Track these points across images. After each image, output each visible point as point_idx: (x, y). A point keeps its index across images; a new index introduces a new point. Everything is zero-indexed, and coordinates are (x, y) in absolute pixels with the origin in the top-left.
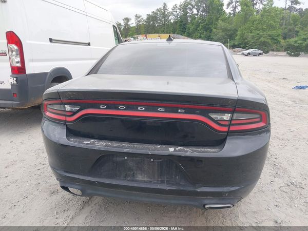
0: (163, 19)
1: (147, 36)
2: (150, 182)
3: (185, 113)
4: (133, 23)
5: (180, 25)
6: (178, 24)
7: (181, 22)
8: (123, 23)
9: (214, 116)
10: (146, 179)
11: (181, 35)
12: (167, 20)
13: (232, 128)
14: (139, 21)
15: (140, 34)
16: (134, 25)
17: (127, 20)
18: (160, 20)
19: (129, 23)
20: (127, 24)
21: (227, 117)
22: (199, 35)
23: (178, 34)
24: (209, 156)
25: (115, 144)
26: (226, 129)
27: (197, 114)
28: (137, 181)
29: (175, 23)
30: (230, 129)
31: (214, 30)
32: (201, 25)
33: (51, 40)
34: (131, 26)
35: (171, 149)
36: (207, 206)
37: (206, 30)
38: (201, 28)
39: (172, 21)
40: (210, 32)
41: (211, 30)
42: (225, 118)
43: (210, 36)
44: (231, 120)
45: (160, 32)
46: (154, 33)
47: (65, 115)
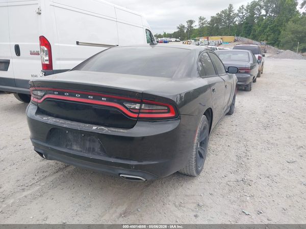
0: (228, 21)
1: (209, 38)
2: (81, 151)
3: (107, 101)
4: (196, 25)
5: (246, 27)
6: (243, 26)
7: (247, 23)
8: (186, 25)
9: (127, 105)
10: (78, 149)
11: (246, 37)
12: (232, 22)
13: (141, 115)
14: (203, 24)
15: (203, 36)
16: (197, 27)
17: (191, 22)
18: (224, 22)
19: (192, 25)
20: (190, 27)
21: (137, 106)
22: (265, 37)
23: (242, 36)
24: (118, 135)
25: (62, 121)
26: (136, 115)
27: (115, 102)
28: (73, 150)
29: (240, 25)
30: (139, 116)
31: (282, 32)
32: (269, 26)
33: (78, 43)
34: (194, 28)
35: (94, 128)
36: (121, 175)
37: (274, 32)
38: (269, 31)
39: (237, 23)
40: (279, 34)
41: (280, 32)
42: (136, 108)
43: (278, 39)
44: (140, 108)
45: (223, 34)
46: (218, 35)
47: (38, 99)
